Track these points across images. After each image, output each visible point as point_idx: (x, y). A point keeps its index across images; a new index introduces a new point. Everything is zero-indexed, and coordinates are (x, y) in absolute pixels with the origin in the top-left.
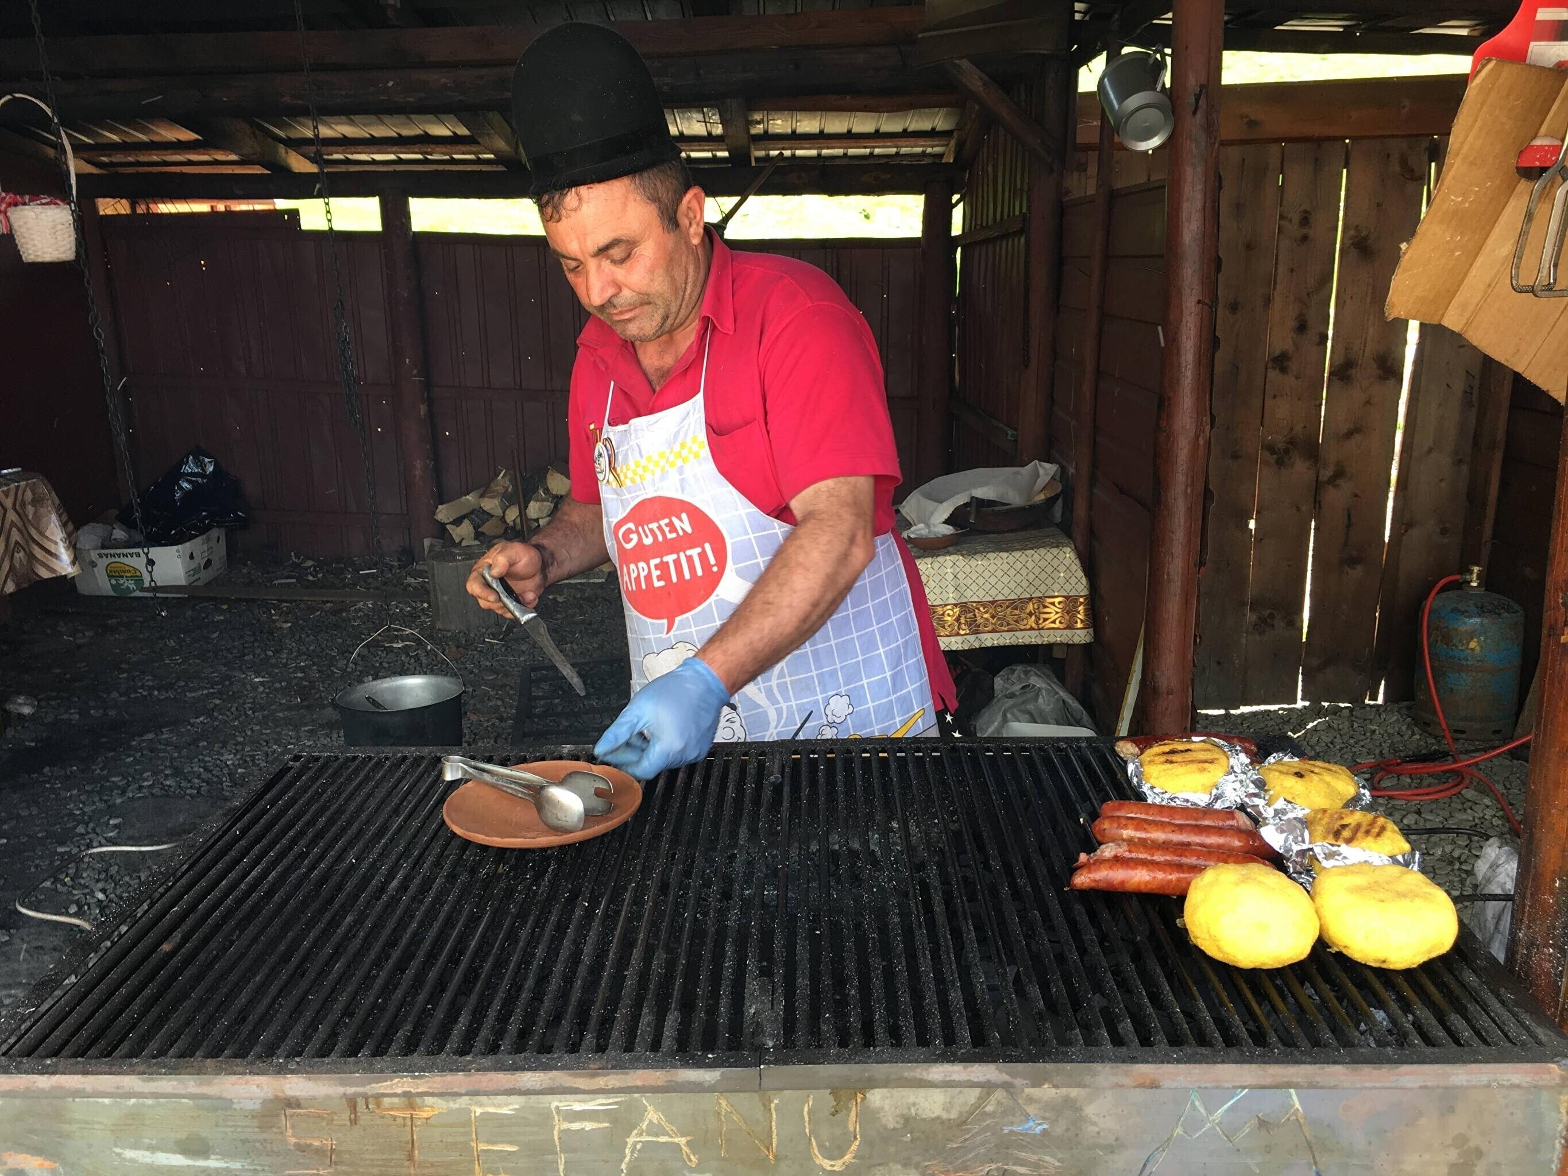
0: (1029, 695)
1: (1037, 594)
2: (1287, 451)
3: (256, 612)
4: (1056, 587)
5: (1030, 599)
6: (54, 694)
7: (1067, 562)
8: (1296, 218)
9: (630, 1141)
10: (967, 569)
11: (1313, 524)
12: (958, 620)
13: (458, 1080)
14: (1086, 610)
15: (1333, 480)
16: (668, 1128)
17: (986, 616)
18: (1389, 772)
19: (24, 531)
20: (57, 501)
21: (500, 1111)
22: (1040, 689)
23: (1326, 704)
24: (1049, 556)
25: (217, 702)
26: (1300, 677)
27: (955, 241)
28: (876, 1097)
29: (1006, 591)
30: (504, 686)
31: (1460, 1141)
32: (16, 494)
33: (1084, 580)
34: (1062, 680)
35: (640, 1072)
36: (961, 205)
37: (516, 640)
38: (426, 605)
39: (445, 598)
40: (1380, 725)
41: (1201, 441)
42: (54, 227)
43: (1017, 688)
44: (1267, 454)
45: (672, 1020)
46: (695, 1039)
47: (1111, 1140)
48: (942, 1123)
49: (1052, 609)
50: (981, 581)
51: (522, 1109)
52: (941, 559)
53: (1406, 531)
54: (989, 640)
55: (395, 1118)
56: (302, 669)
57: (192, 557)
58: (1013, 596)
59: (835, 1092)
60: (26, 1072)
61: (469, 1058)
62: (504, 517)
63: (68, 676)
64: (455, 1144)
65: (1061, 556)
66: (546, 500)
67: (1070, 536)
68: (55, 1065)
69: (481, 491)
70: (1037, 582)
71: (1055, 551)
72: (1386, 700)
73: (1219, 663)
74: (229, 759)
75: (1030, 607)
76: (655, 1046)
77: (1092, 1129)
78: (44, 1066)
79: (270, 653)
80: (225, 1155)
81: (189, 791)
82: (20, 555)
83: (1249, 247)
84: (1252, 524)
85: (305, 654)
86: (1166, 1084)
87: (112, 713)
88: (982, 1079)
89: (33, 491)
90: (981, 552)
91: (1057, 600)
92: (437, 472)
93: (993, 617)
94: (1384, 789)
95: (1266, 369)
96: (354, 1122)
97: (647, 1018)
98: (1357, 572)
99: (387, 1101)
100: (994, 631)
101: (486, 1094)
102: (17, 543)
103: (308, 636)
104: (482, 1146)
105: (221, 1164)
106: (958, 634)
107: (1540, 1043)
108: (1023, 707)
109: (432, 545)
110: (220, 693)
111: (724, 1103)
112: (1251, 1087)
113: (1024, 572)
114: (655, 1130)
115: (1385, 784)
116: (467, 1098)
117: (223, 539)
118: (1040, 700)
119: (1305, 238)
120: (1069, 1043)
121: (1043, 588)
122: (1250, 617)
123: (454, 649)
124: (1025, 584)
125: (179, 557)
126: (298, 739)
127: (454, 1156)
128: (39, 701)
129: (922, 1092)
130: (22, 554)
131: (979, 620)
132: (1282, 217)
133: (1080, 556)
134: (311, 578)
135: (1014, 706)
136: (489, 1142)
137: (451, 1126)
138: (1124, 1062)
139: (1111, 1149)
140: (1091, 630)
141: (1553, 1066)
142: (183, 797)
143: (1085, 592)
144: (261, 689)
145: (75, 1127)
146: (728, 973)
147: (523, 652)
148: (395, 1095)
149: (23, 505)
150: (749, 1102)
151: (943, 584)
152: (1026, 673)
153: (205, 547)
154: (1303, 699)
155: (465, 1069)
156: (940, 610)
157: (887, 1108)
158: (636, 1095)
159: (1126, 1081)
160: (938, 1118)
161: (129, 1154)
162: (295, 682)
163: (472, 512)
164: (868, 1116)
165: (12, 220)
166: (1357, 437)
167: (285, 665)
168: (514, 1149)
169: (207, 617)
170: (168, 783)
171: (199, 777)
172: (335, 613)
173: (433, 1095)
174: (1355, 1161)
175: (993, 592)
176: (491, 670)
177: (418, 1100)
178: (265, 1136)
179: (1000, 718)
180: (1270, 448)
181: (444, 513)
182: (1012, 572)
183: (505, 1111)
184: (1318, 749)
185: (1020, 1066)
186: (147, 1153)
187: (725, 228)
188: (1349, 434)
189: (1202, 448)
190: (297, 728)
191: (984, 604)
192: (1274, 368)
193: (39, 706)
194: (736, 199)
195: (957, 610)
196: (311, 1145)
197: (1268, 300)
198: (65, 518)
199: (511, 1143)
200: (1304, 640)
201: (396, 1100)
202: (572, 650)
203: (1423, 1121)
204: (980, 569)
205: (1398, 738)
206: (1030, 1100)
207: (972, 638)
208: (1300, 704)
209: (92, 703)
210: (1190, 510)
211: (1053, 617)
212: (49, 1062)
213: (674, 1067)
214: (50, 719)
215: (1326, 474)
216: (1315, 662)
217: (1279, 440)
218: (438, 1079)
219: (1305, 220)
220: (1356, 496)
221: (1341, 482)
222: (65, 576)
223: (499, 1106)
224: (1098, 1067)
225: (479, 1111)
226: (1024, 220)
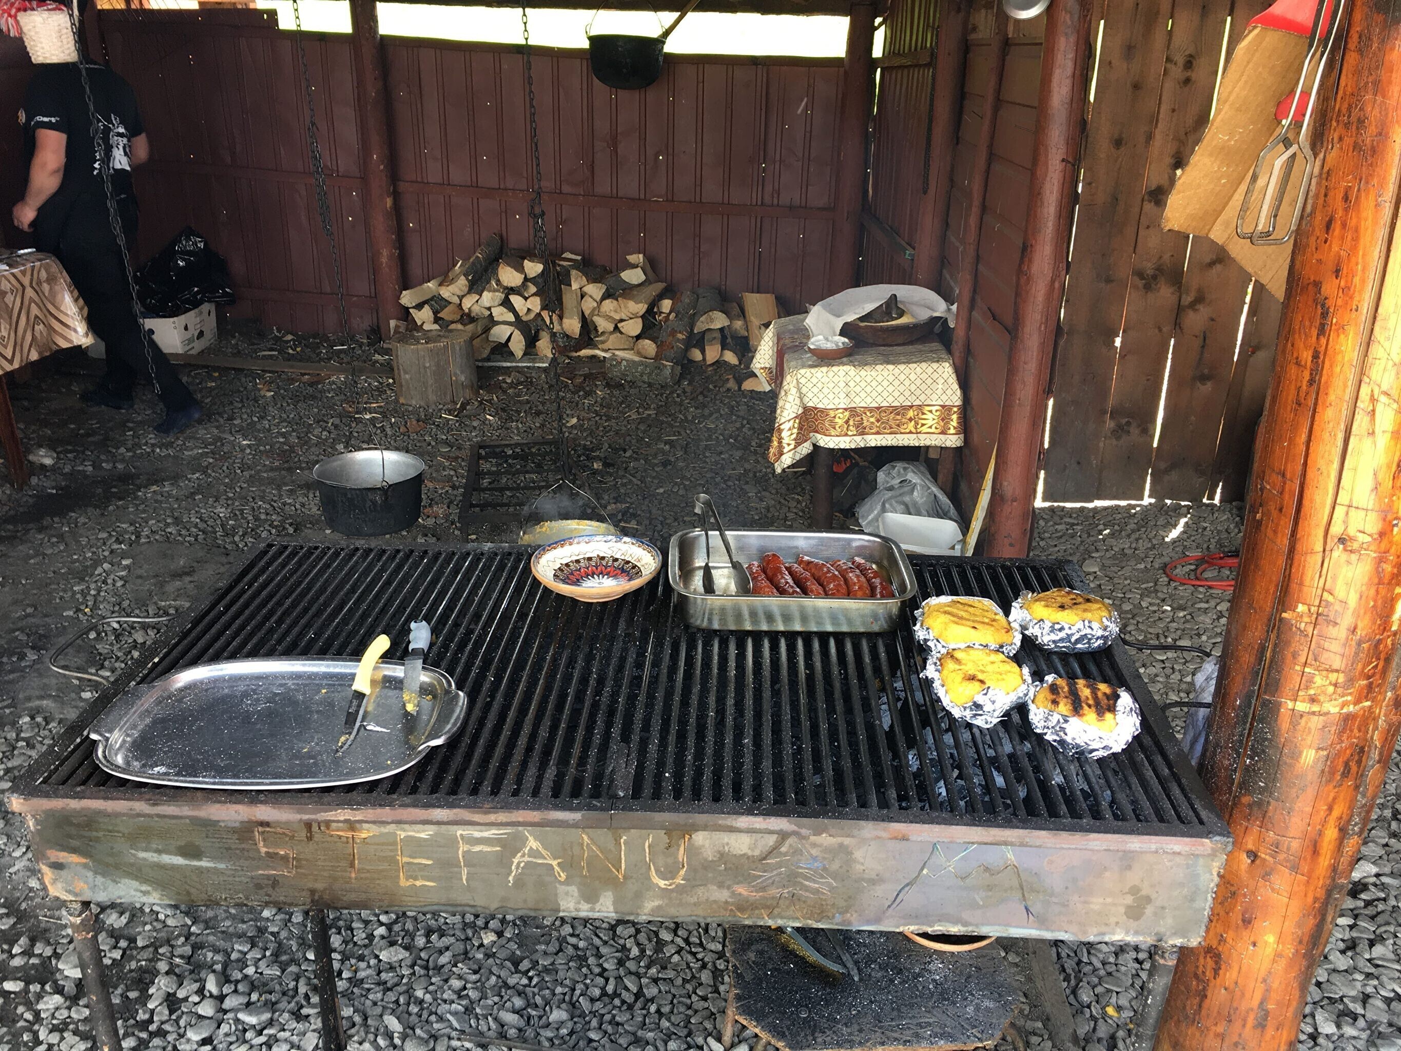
0: (906, 489)
1: (917, 403)
2: (1155, 277)
3: (243, 379)
4: (934, 397)
5: (911, 407)
6: (70, 448)
7: (946, 375)
8: (1180, 60)
9: (516, 861)
10: (858, 379)
11: (1172, 342)
12: (847, 422)
13: (385, 813)
14: (959, 418)
15: (1192, 305)
16: (544, 852)
17: (872, 420)
18: (1212, 564)
19: (42, 307)
20: (68, 279)
21: (417, 835)
22: (915, 484)
23: (1168, 502)
24: (930, 370)
25: (211, 460)
26: (1149, 478)
27: (874, 63)
28: (700, 838)
29: (890, 399)
30: (457, 458)
31: (1134, 891)
32: (32, 275)
33: (959, 392)
34: (934, 476)
35: (521, 812)
36: (883, 28)
37: (469, 417)
38: (391, 381)
39: (407, 376)
40: (1212, 523)
41: (1057, 285)
42: (60, 31)
43: (896, 482)
44: (1136, 279)
45: (551, 773)
46: (567, 787)
47: (874, 876)
48: (748, 858)
49: (929, 416)
50: (869, 389)
51: (436, 834)
52: (835, 369)
53: (1253, 353)
54: (873, 441)
55: (340, 837)
56: (283, 435)
57: (186, 328)
58: (896, 404)
59: (669, 832)
60: (63, 797)
61: (395, 796)
62: (460, 304)
63: (82, 431)
64: (386, 857)
65: (940, 370)
66: (498, 291)
67: (949, 351)
68: (83, 791)
69: (439, 279)
70: (918, 392)
71: (935, 365)
72: (1221, 501)
73: (1079, 463)
74: (222, 512)
75: (911, 414)
76: (535, 793)
77: (859, 867)
78: (75, 793)
79: (256, 419)
80: (213, 858)
81: (188, 539)
82: (40, 328)
83: (1136, 87)
84: (1118, 342)
85: (285, 421)
86: (913, 838)
87: (120, 466)
88: (777, 828)
89: (46, 271)
90: (870, 364)
91: (934, 409)
92: (403, 259)
93: (878, 421)
94: (1206, 579)
95: (1143, 200)
96: (310, 838)
97: (532, 771)
98: (1207, 388)
99: (334, 825)
100: (878, 433)
101: (406, 823)
102: (36, 317)
103: (288, 405)
104: (405, 859)
105: (210, 865)
106: (846, 435)
107: (1201, 822)
108: (900, 499)
109: (397, 327)
110: (213, 452)
111: (585, 837)
112: (980, 843)
113: (907, 383)
114: (534, 853)
115: (1208, 574)
116: (393, 825)
117: (213, 314)
118: (915, 493)
119: (1187, 81)
120: (846, 805)
121: (923, 397)
122: (1110, 424)
123: (414, 422)
124: (907, 393)
125: (175, 328)
126: (280, 496)
127: (385, 866)
128: (58, 453)
129: (734, 836)
130: (41, 326)
131: (865, 423)
132: (1169, 60)
133: (957, 371)
134: (291, 351)
135: (891, 498)
136: (411, 857)
137: (383, 844)
138: (883, 820)
139: (873, 882)
140: (962, 436)
141: (1207, 841)
142: (182, 543)
143: (959, 403)
144: (248, 451)
145: (101, 834)
146: (597, 738)
147: (475, 428)
148: (338, 821)
149: (39, 283)
150: (604, 836)
151: (836, 390)
152: (905, 469)
153: (198, 319)
154: (1150, 496)
155: (391, 805)
156: (832, 414)
157: (707, 845)
158: (520, 828)
159: (884, 834)
160: (744, 854)
161: (142, 855)
162: (277, 446)
163: (432, 299)
164: (692, 851)
165: (22, 24)
166: (1218, 267)
167: (269, 430)
168: (430, 862)
169: (200, 383)
170: (169, 530)
171: (196, 526)
172: (312, 384)
173: (367, 822)
174: (1054, 900)
175: (879, 399)
176: (446, 443)
177: (358, 825)
178: (243, 846)
179: (879, 507)
180: (1140, 274)
181: (407, 298)
182: (896, 383)
183: (423, 835)
184: (1155, 542)
185: (805, 820)
186: (155, 855)
187: (664, 43)
188: (1212, 264)
189: (1056, 291)
190: (279, 488)
191: (871, 410)
192: (1150, 201)
193: (58, 458)
194: (676, 15)
195: (847, 414)
196: (277, 854)
197: (1150, 137)
198: (76, 293)
199: (428, 858)
200: (1155, 445)
201: (341, 825)
202: (518, 428)
203: (1107, 874)
204: (869, 379)
205: (1224, 535)
206: (814, 845)
207: (858, 438)
208: (1147, 501)
209: (103, 457)
210: (1042, 345)
211: (930, 423)
212: (79, 789)
213: (547, 808)
214: (67, 469)
215: (1187, 299)
216: (1163, 465)
217: (1149, 268)
218: (371, 811)
219: (1189, 64)
220: (1213, 320)
221: (1200, 307)
222: (80, 346)
223: (418, 832)
224: (862, 823)
225: (403, 835)
226: (932, 54)
